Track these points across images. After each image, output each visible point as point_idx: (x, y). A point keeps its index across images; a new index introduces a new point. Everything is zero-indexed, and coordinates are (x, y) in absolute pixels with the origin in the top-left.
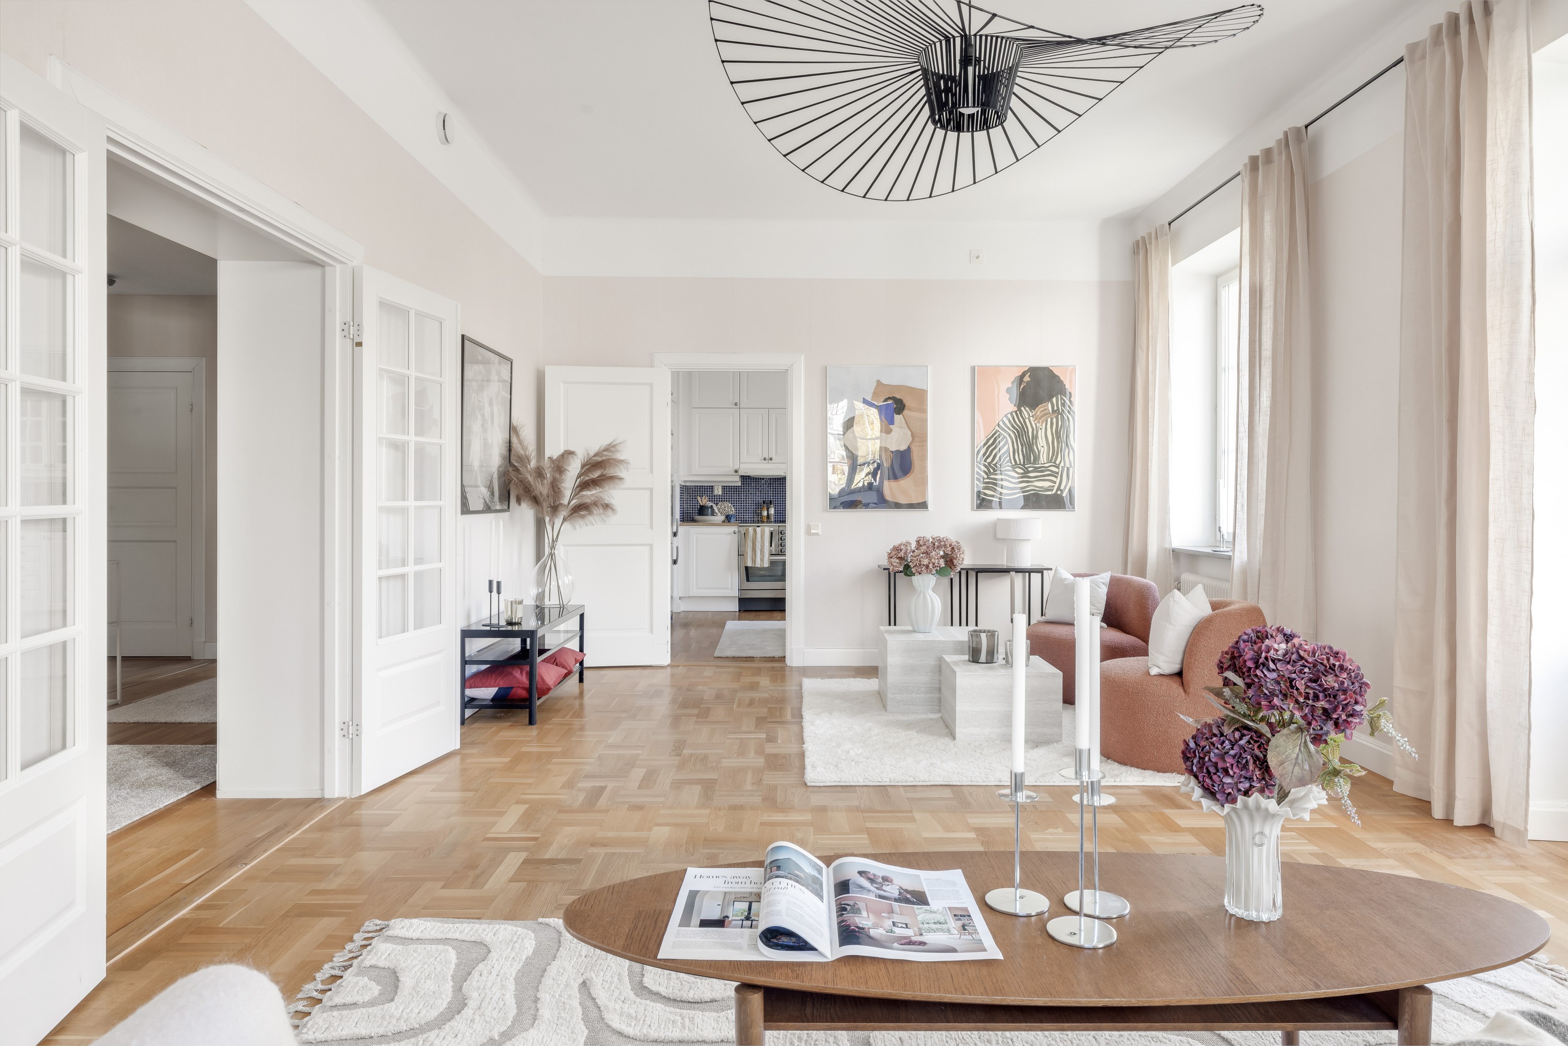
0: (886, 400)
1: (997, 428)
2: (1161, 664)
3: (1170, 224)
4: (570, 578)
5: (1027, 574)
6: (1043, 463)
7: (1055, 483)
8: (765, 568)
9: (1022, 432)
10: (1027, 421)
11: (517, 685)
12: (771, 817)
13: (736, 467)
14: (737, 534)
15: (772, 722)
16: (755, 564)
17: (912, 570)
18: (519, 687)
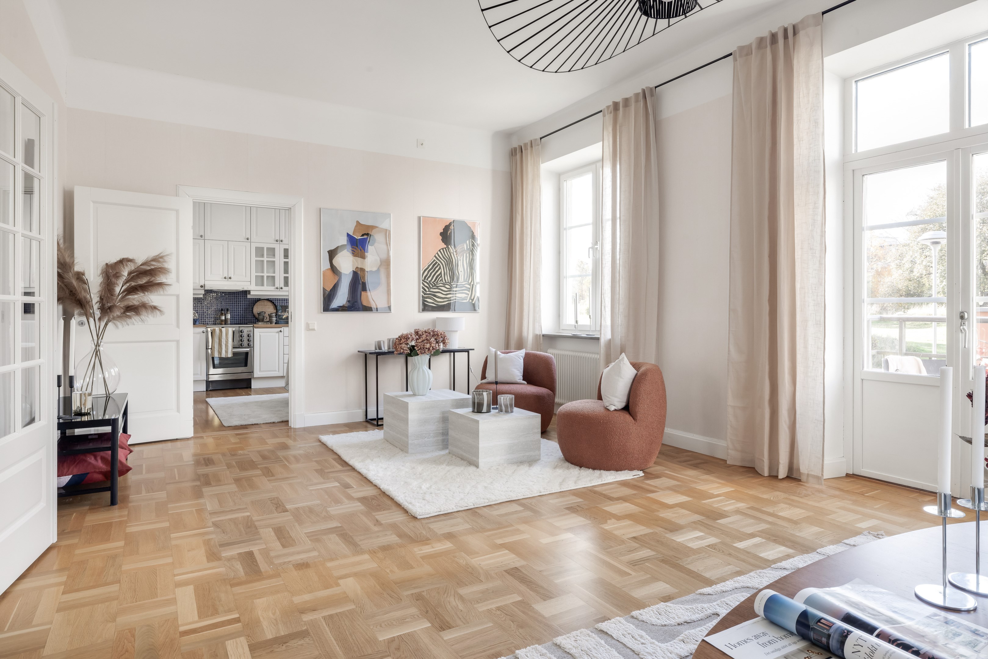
0: (363, 235)
1: (434, 258)
2: (616, 403)
3: (541, 139)
4: (116, 369)
5: (452, 354)
6: (461, 282)
7: (468, 294)
8: (229, 357)
9: (449, 261)
10: (452, 254)
11: (93, 471)
12: (422, 550)
13: (203, 284)
14: (205, 333)
15: (333, 472)
16: (221, 355)
17: (418, 352)
18: (95, 472)
